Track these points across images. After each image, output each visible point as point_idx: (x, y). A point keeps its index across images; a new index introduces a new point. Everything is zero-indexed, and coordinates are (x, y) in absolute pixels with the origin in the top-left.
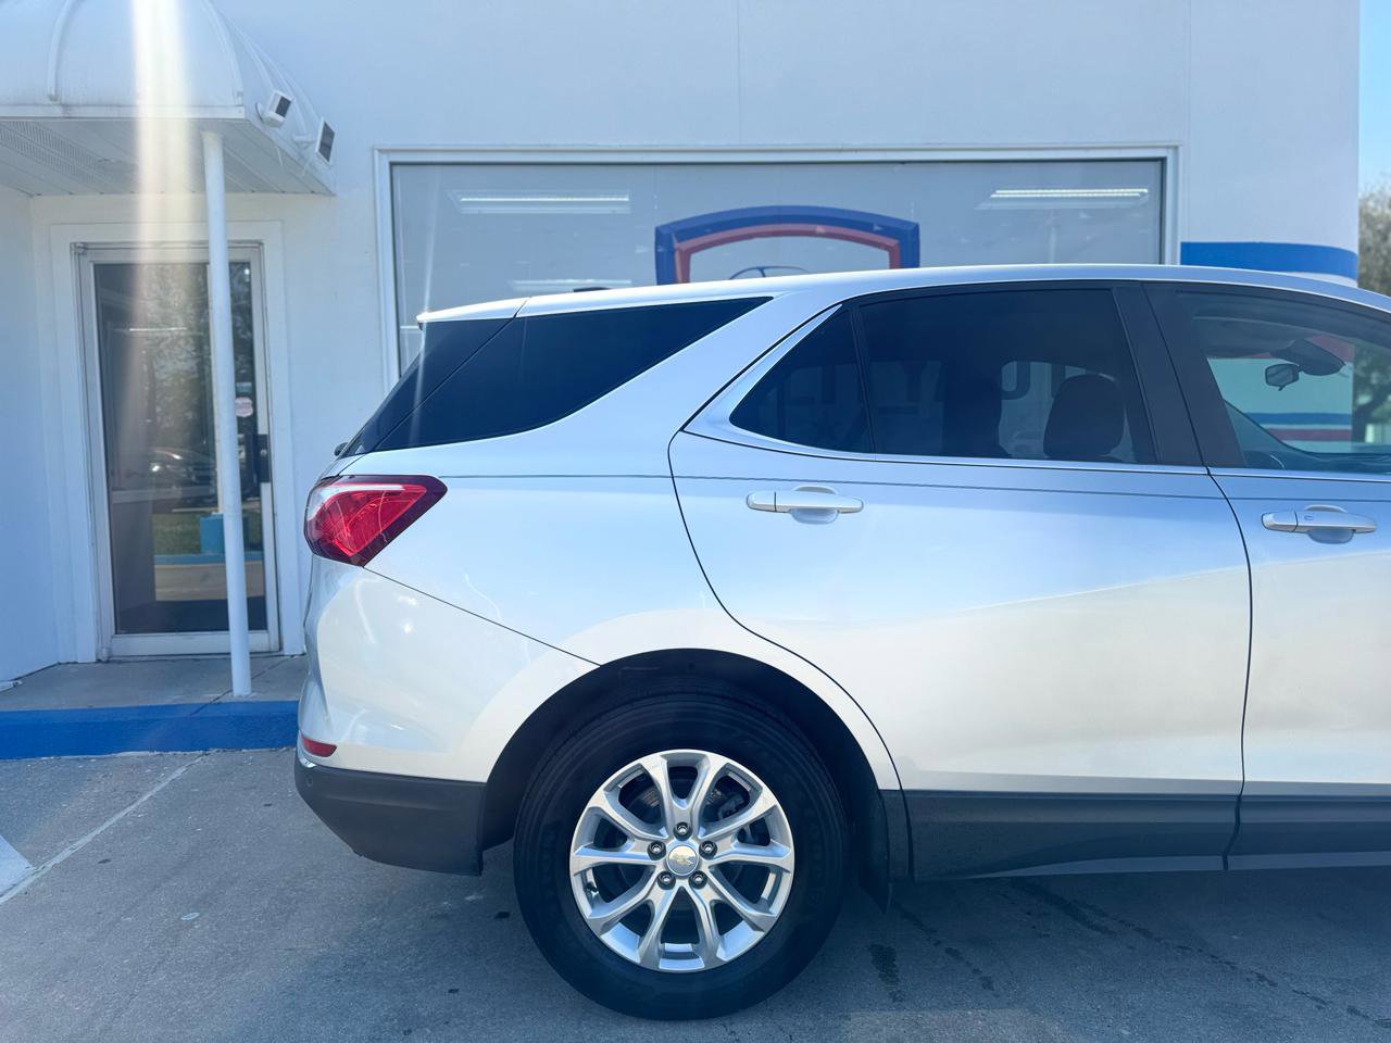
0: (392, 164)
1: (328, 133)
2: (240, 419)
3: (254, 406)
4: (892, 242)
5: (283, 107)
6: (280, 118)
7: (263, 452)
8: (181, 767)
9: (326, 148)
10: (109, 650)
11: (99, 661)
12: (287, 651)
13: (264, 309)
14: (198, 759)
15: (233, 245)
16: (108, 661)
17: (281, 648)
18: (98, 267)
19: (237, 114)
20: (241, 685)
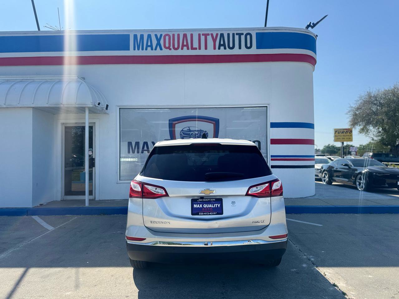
0: (120, 108)
1: (107, 106)
2: (89, 155)
3: (92, 152)
4: (214, 122)
5: (99, 104)
6: (98, 106)
7: (94, 161)
8: (75, 217)
9: (107, 109)
10: (63, 199)
11: (61, 200)
12: (96, 199)
13: (95, 135)
14: (79, 216)
15: (90, 123)
16: (63, 201)
17: (95, 199)
18: (65, 127)
19: (91, 106)
20: (87, 204)
